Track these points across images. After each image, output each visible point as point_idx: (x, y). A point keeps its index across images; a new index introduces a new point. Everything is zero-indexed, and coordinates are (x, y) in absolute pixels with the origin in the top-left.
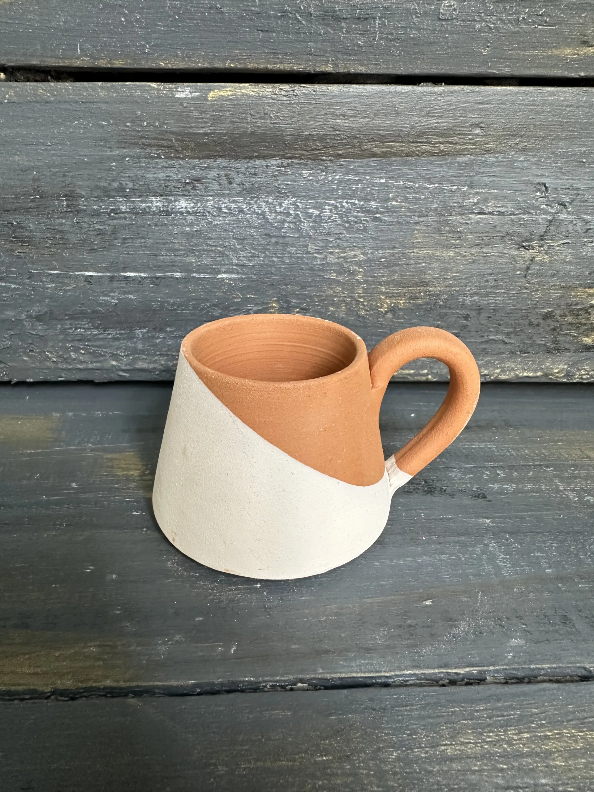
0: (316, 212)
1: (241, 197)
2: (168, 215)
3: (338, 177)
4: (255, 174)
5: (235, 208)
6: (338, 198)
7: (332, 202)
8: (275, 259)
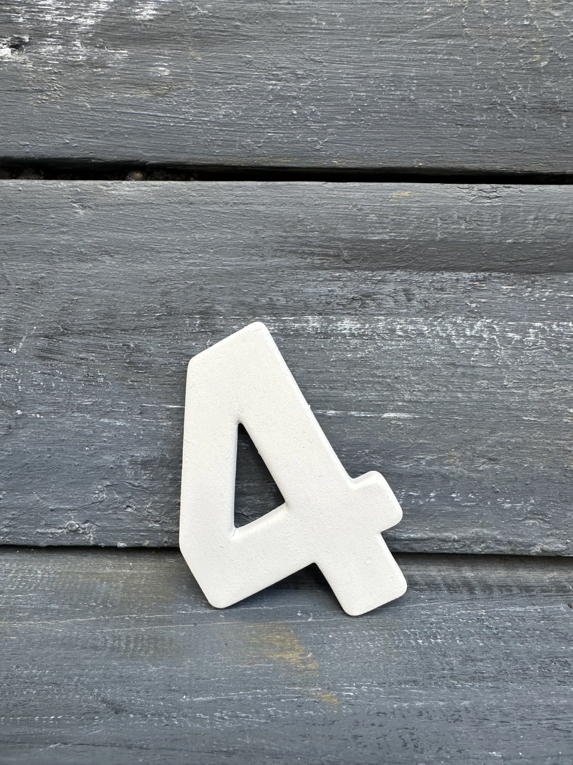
0: (517, 337)
1: (422, 317)
2: (327, 338)
3: (547, 293)
4: (442, 289)
5: (412, 330)
6: (545, 320)
7: (538, 324)
8: (460, 395)
